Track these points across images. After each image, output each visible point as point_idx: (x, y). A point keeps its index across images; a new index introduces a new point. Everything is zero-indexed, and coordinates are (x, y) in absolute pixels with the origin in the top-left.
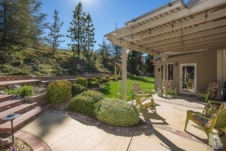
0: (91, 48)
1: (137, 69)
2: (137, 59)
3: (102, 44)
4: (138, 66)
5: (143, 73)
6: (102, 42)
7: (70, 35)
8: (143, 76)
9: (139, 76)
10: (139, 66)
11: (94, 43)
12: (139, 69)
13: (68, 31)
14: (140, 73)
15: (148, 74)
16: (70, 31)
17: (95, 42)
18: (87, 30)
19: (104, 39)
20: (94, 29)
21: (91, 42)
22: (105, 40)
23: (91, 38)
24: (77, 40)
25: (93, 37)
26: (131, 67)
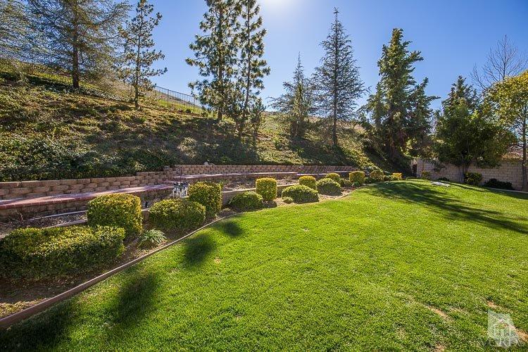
0: (254, 90)
1: (406, 154)
2: (405, 121)
3: (292, 82)
4: (409, 143)
5: (428, 167)
6: (294, 75)
7: (193, 58)
8: (428, 177)
9: (414, 176)
10: (412, 143)
11: (265, 75)
12: (413, 153)
13: (191, 47)
14: (415, 166)
15: (452, 171)
16: (196, 48)
17: (267, 71)
18: (244, 37)
19: (299, 67)
20: (264, 32)
21: (256, 72)
22: (302, 68)
23: (256, 62)
24: (216, 72)
25: (260, 56)
26: (383, 148)
